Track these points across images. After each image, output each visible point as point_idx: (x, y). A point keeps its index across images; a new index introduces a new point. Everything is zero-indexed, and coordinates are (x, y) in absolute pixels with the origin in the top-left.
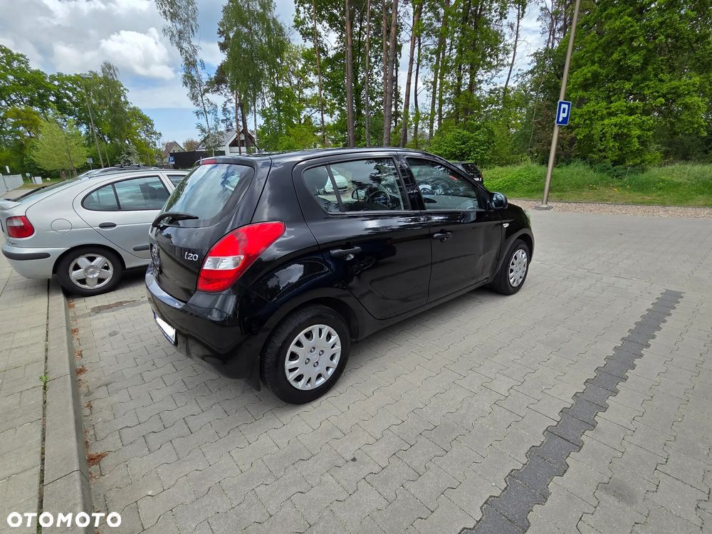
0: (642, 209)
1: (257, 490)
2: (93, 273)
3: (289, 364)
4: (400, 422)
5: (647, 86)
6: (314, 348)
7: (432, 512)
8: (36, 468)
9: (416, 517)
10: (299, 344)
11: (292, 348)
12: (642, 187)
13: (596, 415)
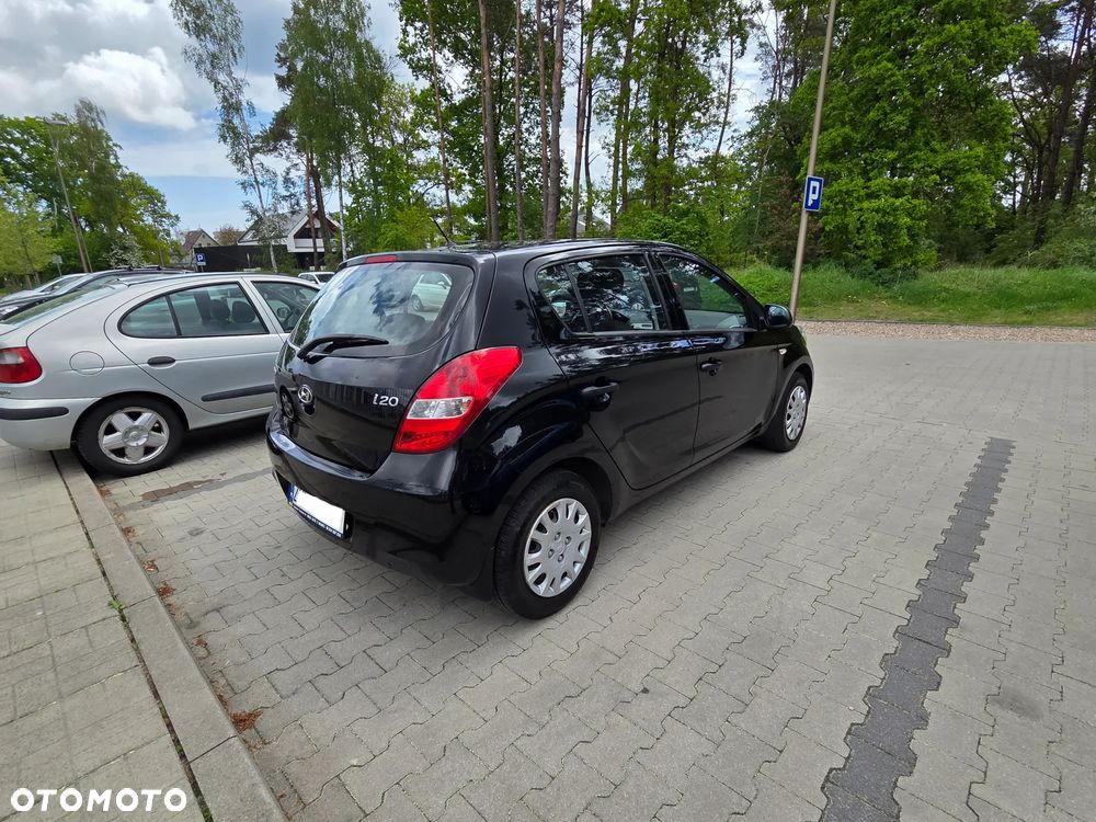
0: (923, 330)
1: (519, 743)
2: (137, 438)
3: (529, 558)
4: (693, 635)
5: (916, 157)
6: (559, 533)
7: (781, 752)
8: (163, 739)
9: (761, 761)
10: (541, 528)
11: (533, 533)
12: (920, 299)
13: (955, 607)
